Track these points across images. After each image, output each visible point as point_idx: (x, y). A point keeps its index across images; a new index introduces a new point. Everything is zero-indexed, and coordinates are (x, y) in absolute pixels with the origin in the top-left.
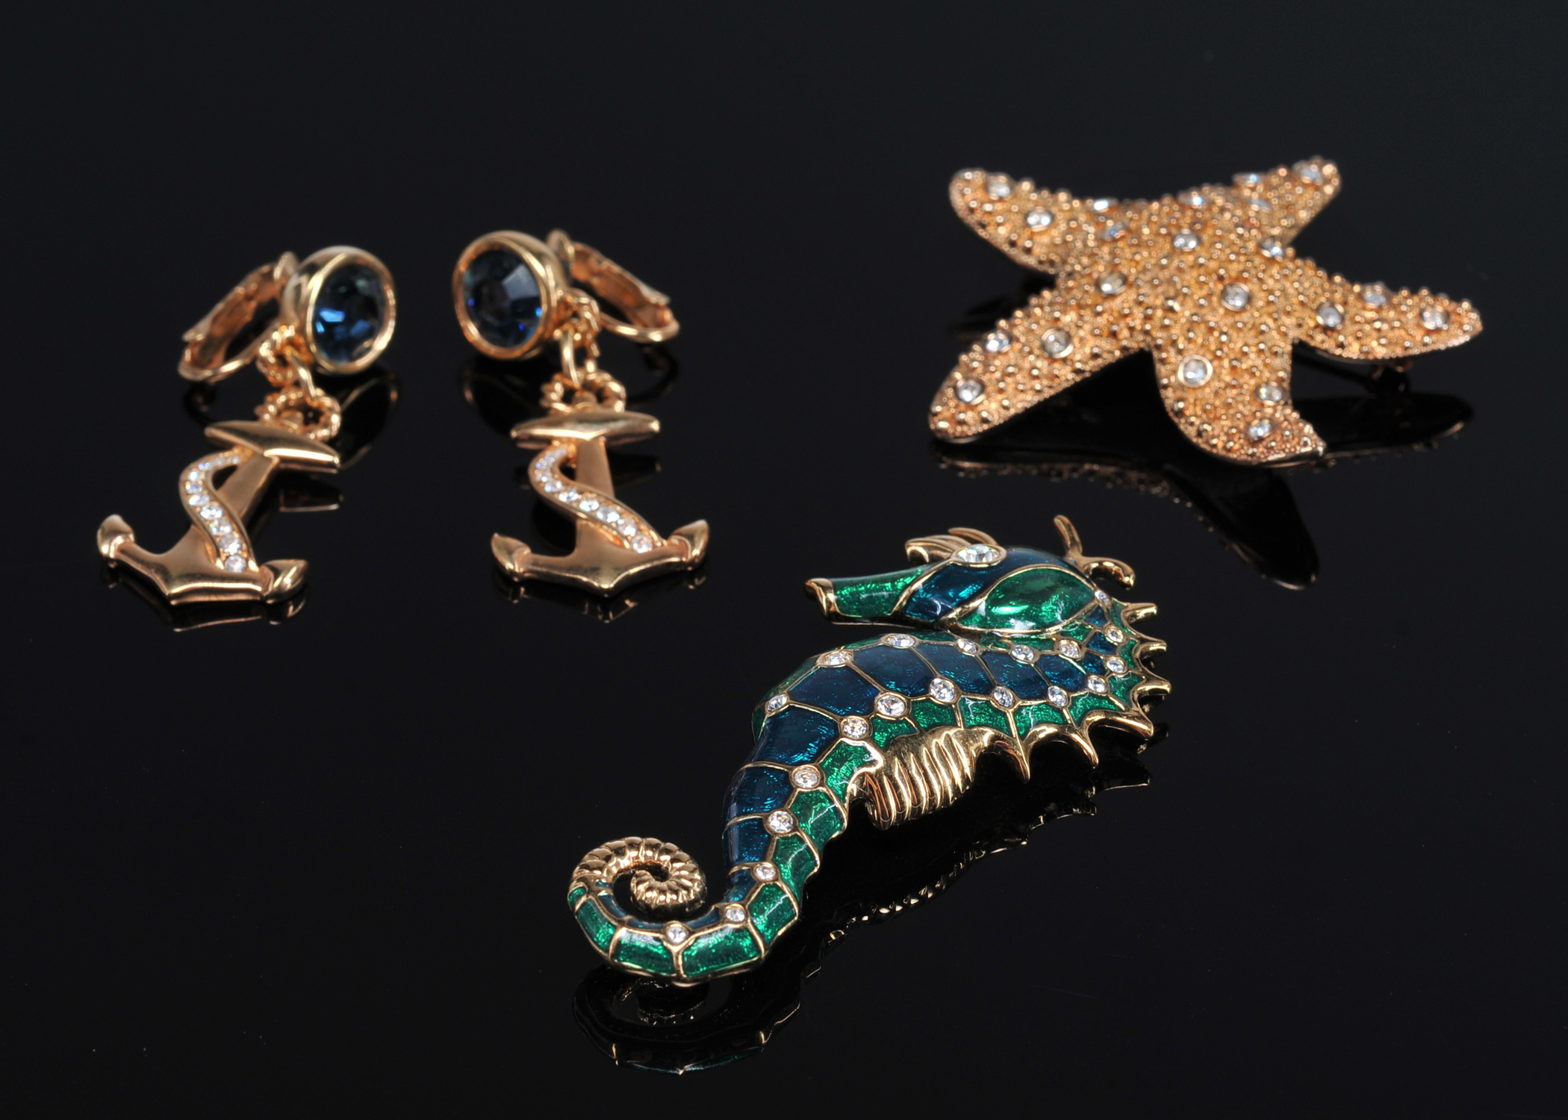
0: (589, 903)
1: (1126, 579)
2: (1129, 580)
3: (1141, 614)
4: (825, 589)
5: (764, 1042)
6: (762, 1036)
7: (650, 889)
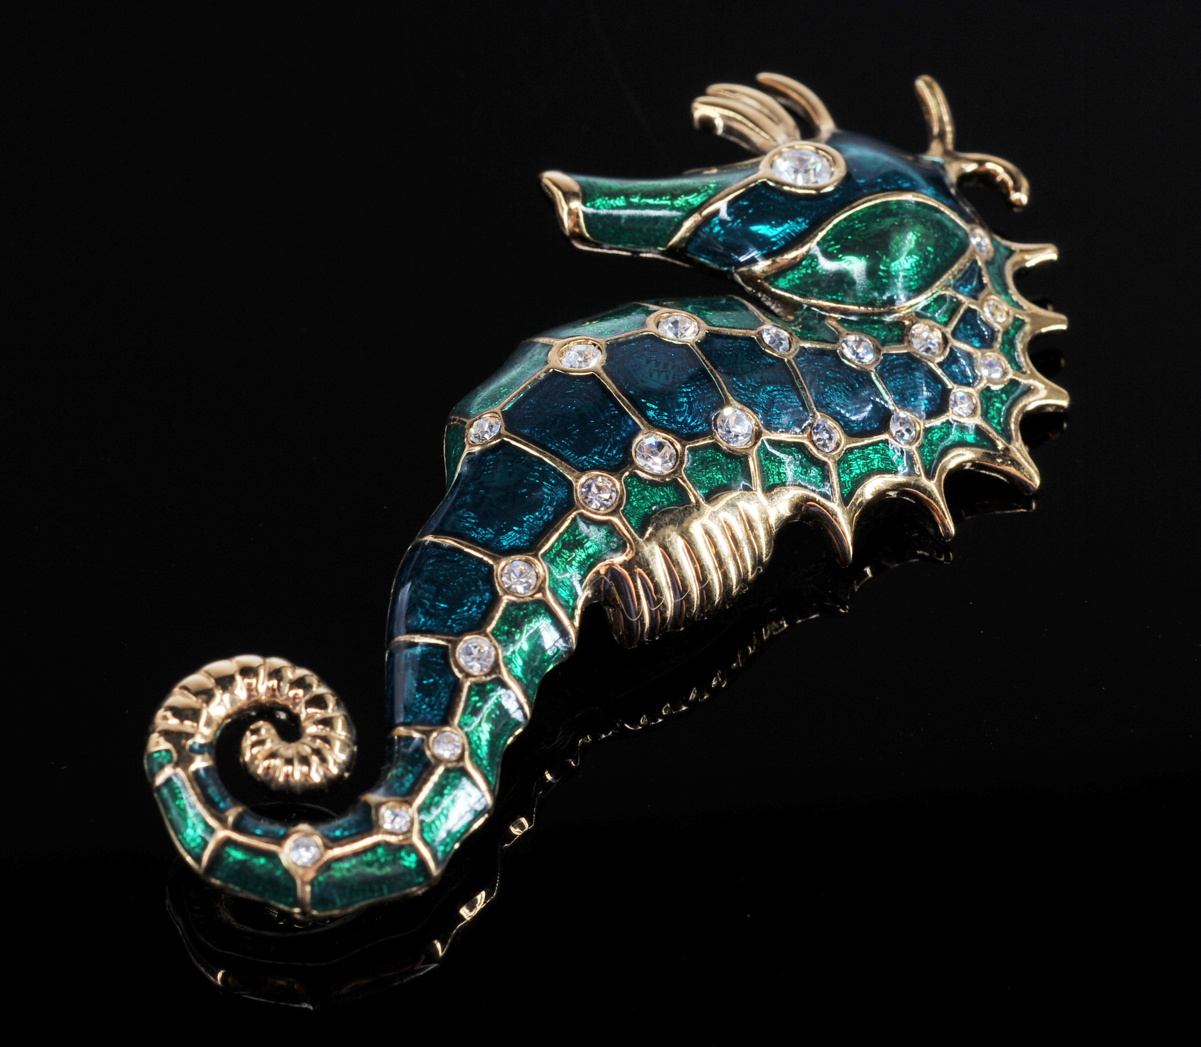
0: (175, 779)
1: (1015, 196)
2: (1021, 197)
3: (1032, 261)
4: (568, 195)
5: (441, 954)
6: (439, 946)
7: (273, 755)
